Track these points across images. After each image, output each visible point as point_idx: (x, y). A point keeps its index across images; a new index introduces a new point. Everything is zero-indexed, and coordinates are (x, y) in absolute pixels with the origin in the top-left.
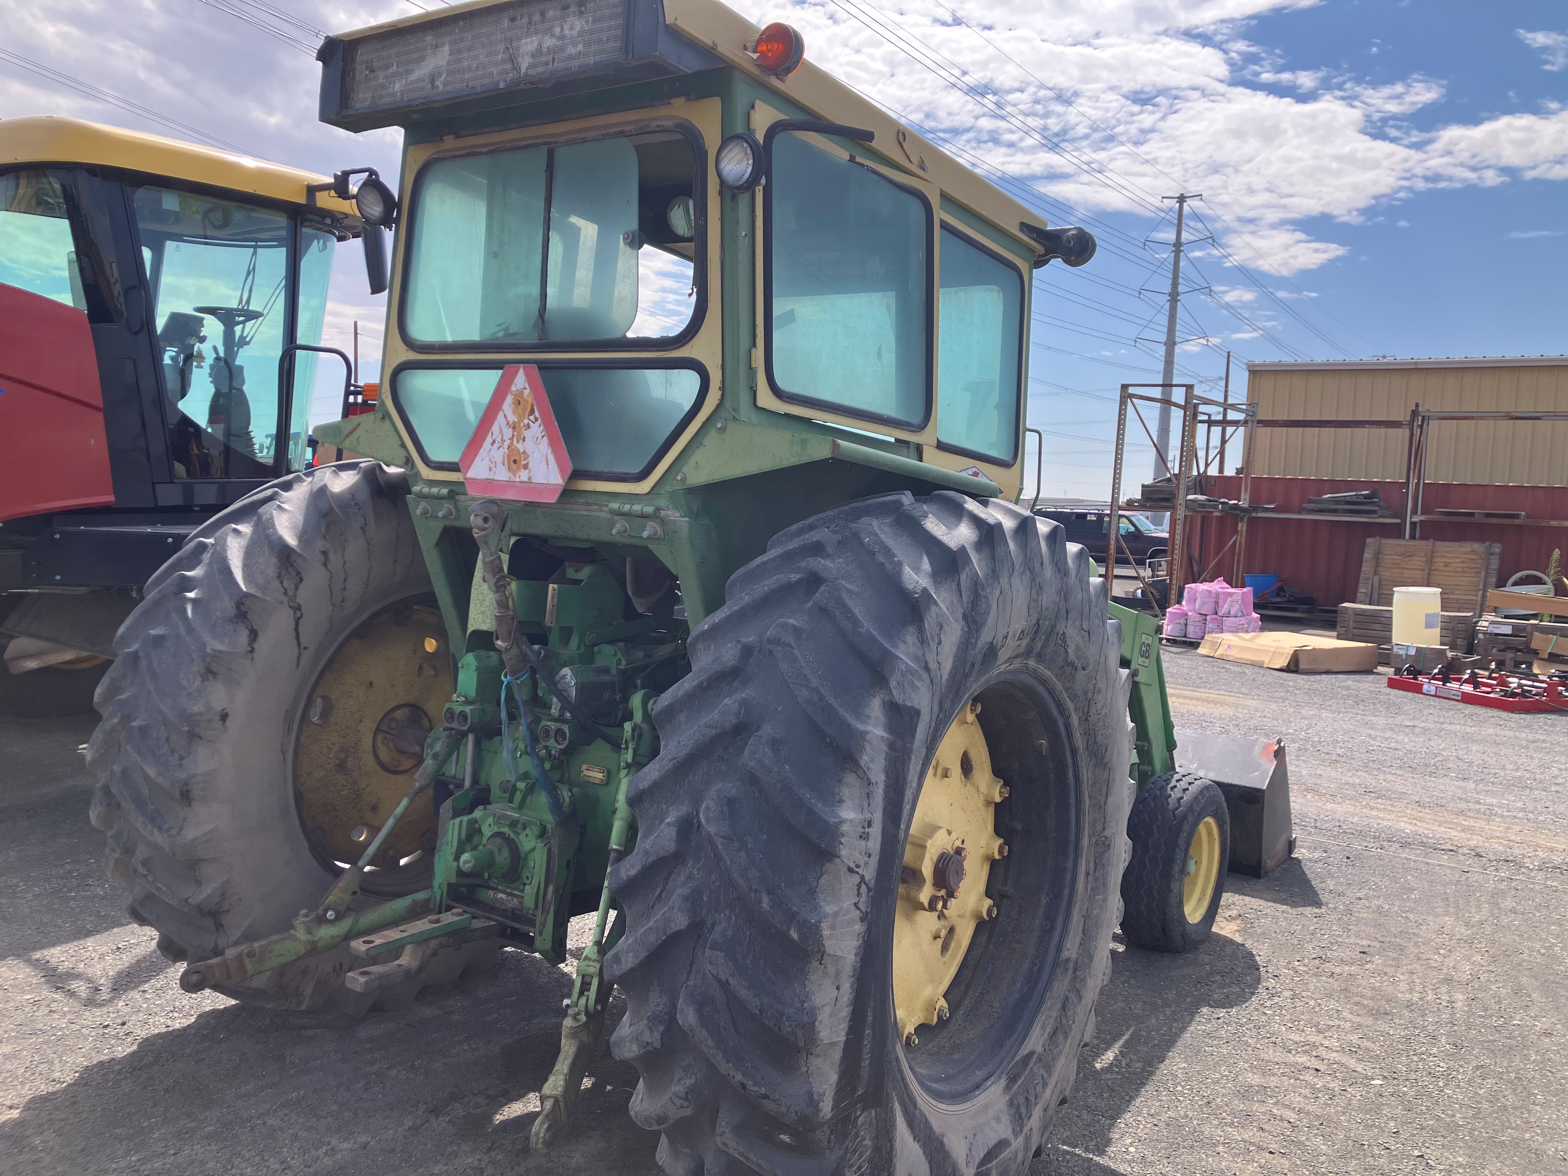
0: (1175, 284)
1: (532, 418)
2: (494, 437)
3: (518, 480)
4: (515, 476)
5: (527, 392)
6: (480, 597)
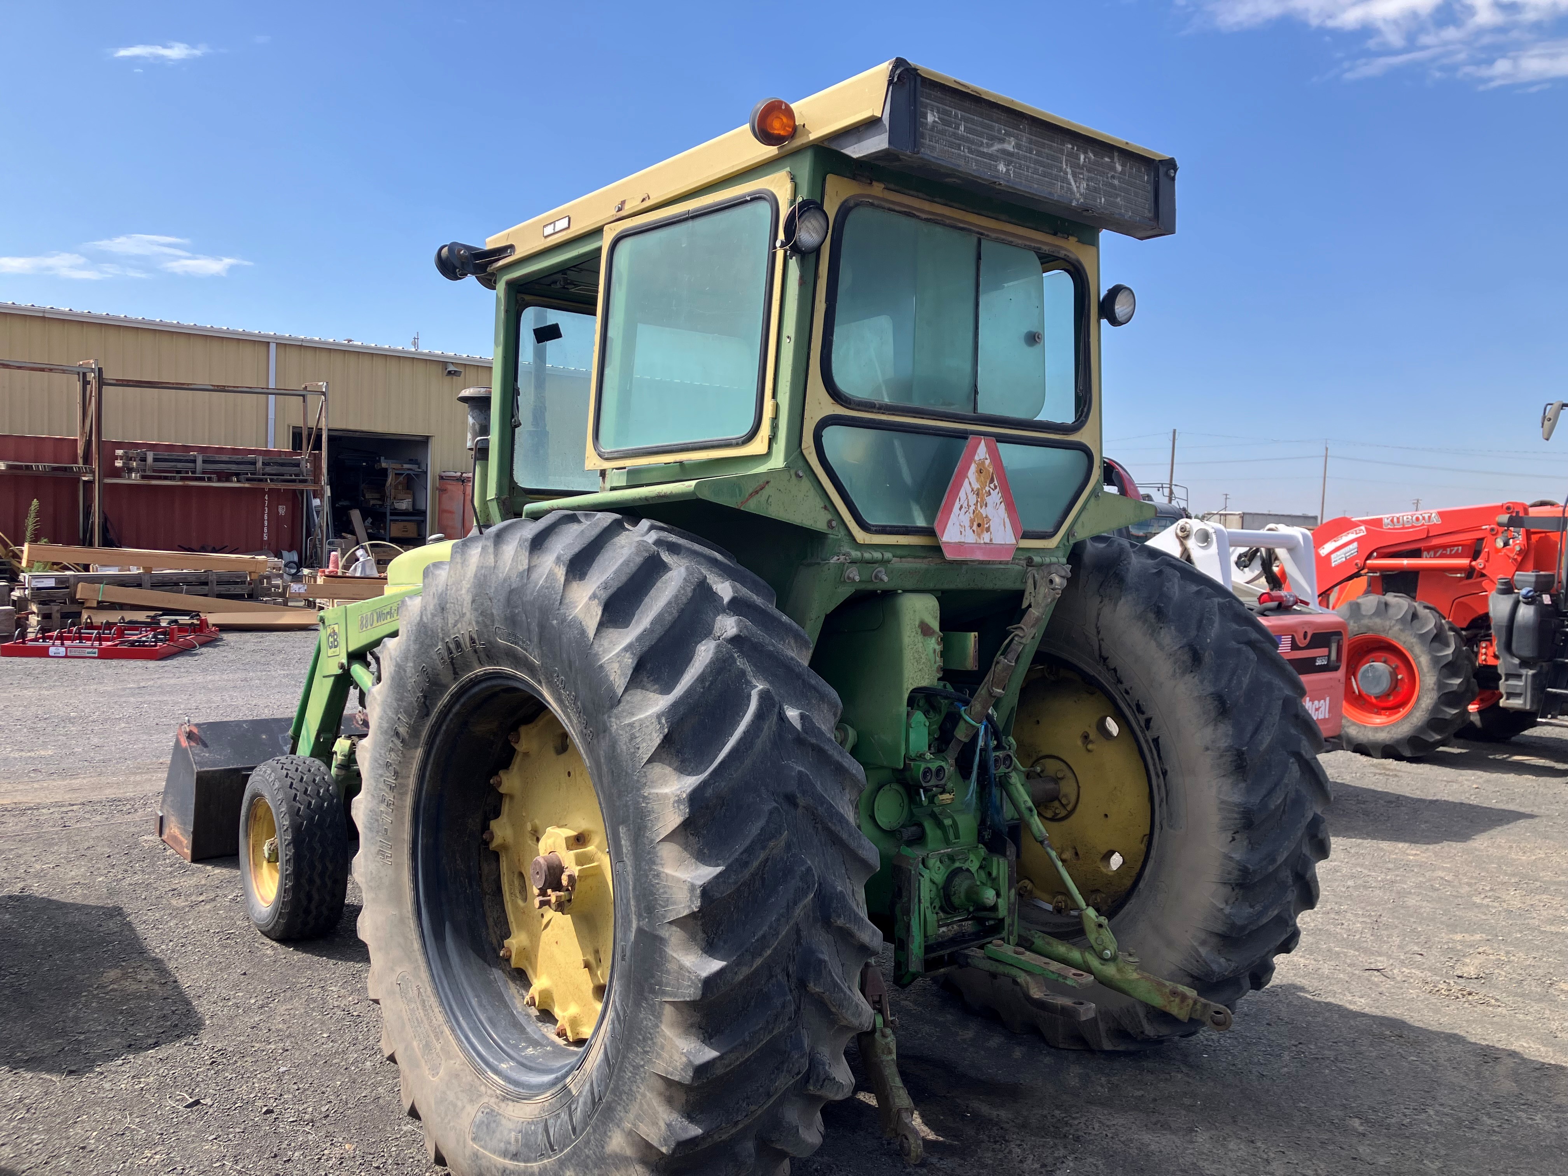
1: (992, 486)
5: (987, 462)
6: (916, 656)
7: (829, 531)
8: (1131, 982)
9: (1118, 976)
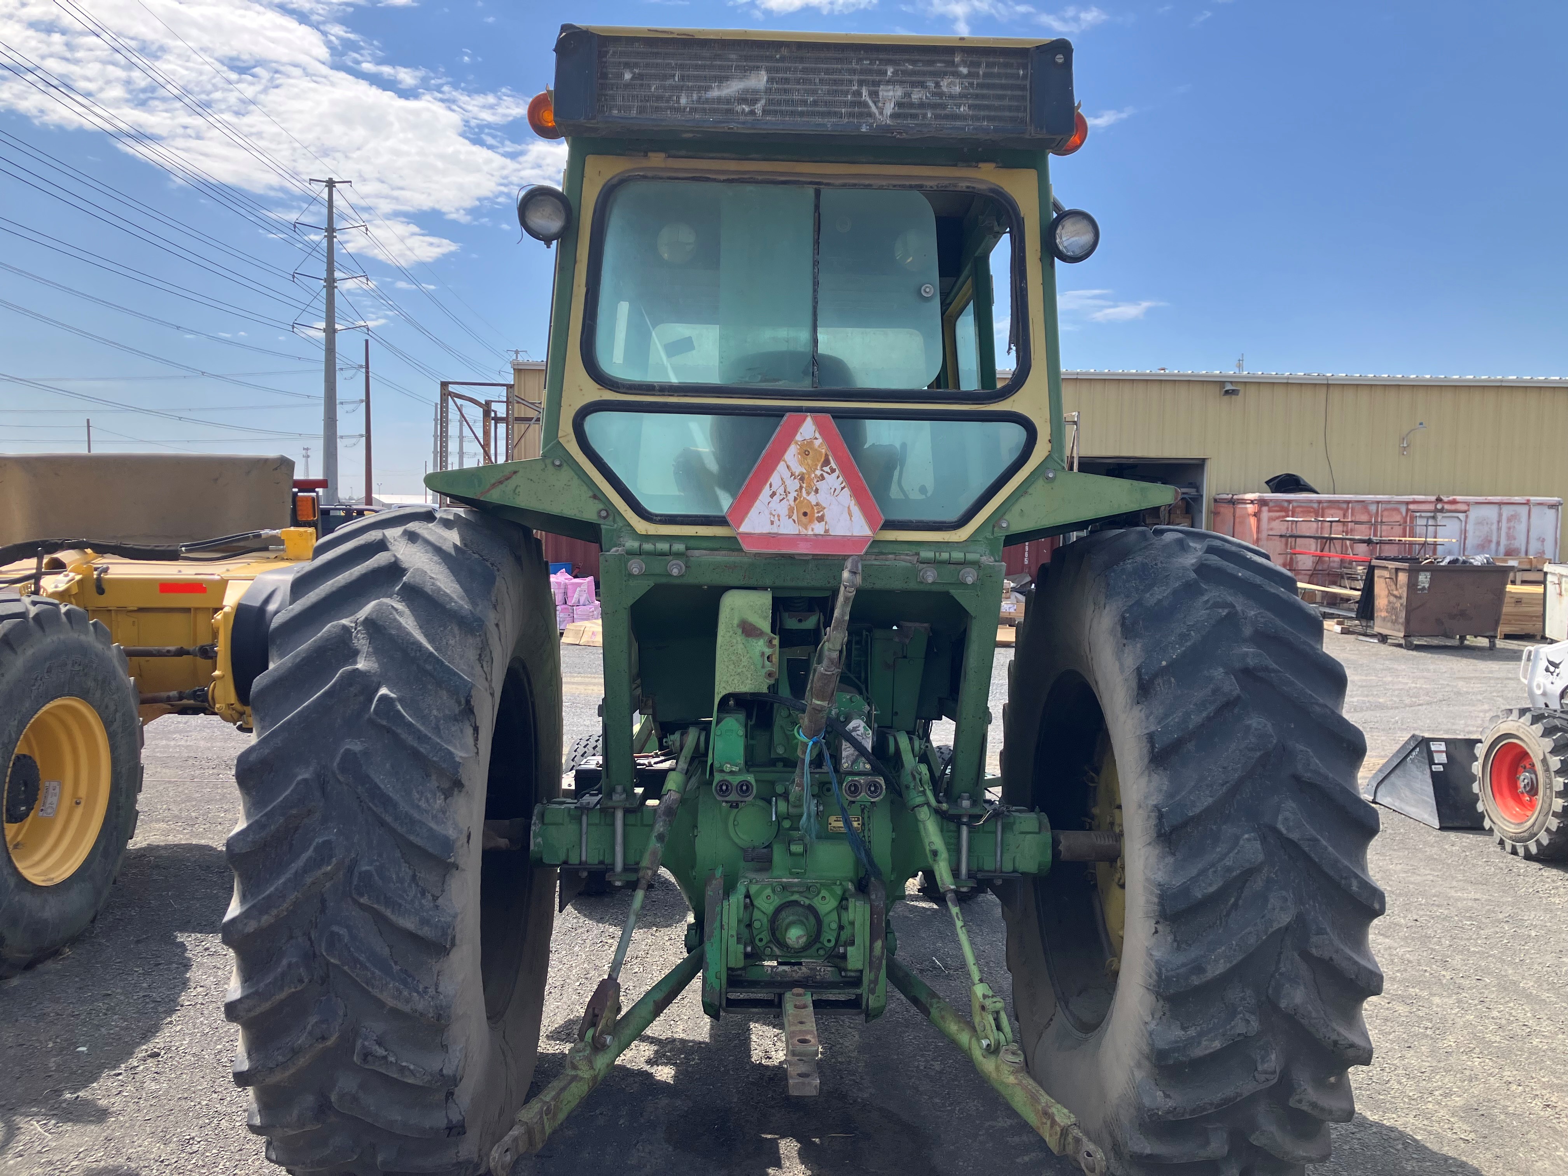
0: (330, 270)
1: (827, 469)
2: (773, 489)
3: (810, 532)
4: (806, 529)
5: (818, 442)
6: (733, 658)
7: (601, 522)
8: (1007, 1086)
9: (994, 1075)
